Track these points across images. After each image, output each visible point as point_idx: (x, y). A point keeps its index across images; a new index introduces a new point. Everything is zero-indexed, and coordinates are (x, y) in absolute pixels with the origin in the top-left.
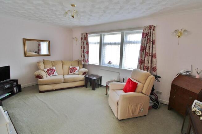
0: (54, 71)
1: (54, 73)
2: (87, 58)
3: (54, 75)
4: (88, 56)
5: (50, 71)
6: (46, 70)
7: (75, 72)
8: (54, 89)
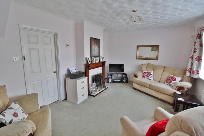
0: (150, 75)
1: (148, 77)
2: (197, 68)
3: (148, 79)
4: (199, 65)
5: (146, 74)
6: (144, 72)
7: (171, 83)
8: (141, 91)
